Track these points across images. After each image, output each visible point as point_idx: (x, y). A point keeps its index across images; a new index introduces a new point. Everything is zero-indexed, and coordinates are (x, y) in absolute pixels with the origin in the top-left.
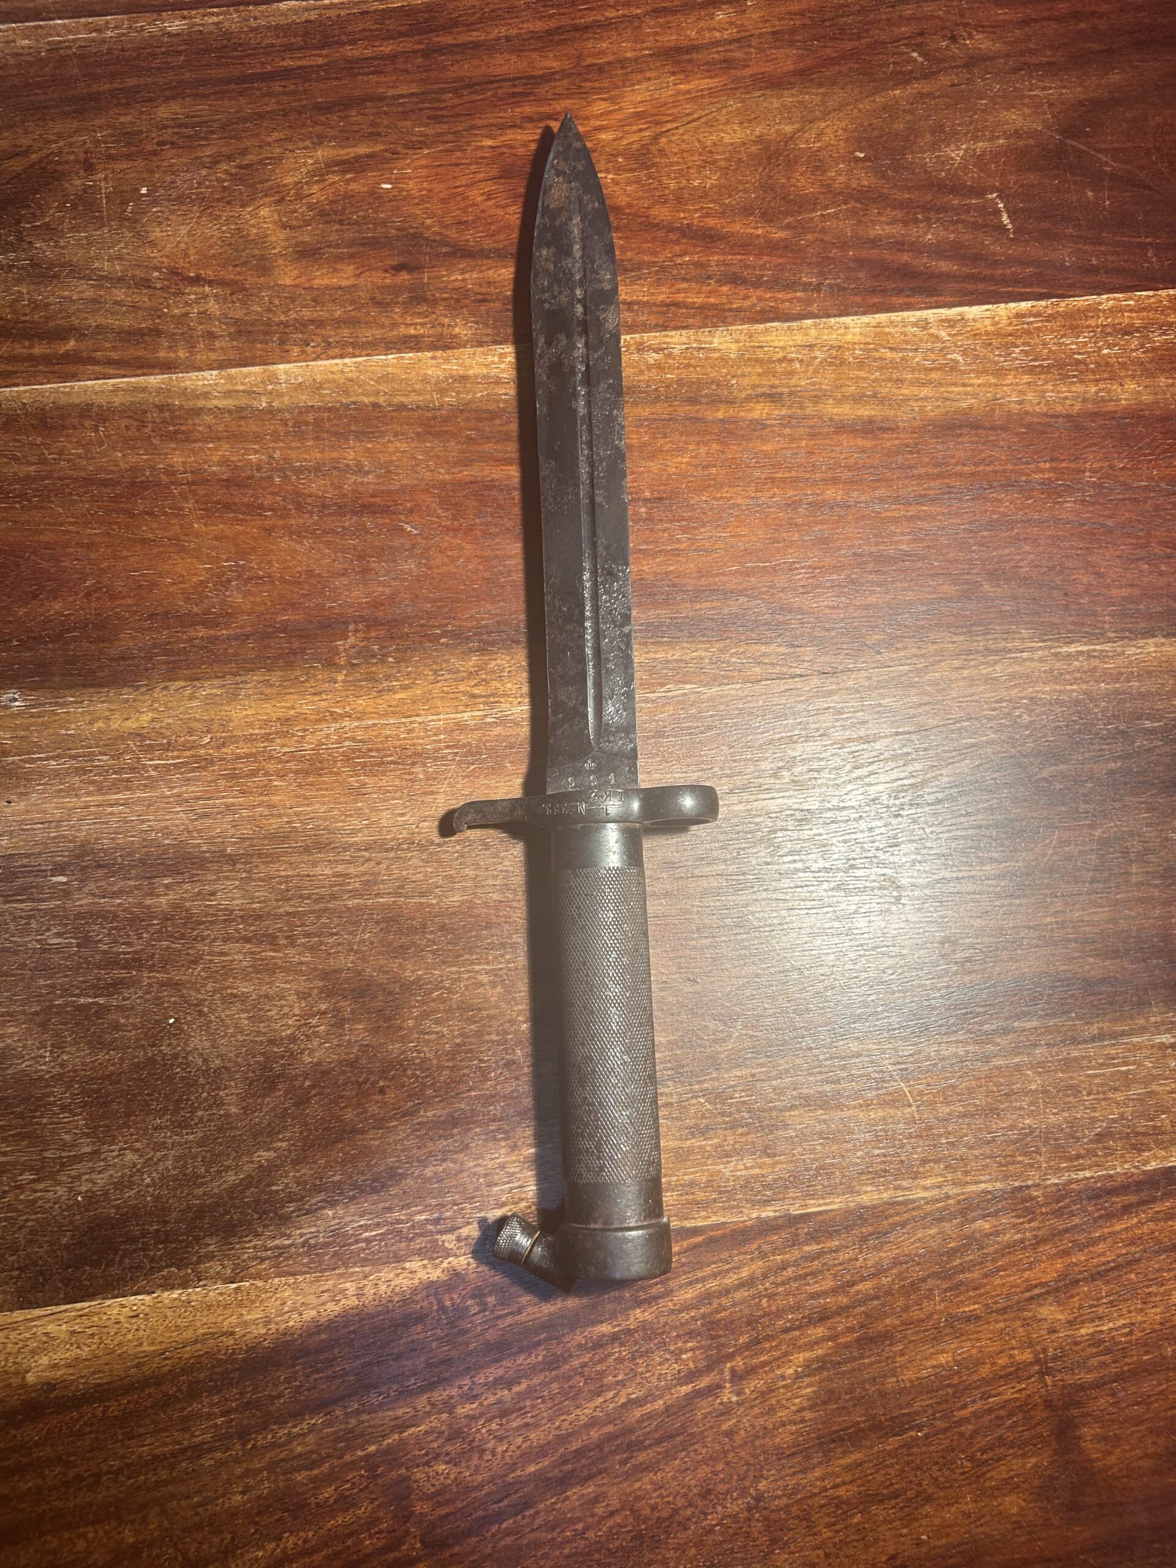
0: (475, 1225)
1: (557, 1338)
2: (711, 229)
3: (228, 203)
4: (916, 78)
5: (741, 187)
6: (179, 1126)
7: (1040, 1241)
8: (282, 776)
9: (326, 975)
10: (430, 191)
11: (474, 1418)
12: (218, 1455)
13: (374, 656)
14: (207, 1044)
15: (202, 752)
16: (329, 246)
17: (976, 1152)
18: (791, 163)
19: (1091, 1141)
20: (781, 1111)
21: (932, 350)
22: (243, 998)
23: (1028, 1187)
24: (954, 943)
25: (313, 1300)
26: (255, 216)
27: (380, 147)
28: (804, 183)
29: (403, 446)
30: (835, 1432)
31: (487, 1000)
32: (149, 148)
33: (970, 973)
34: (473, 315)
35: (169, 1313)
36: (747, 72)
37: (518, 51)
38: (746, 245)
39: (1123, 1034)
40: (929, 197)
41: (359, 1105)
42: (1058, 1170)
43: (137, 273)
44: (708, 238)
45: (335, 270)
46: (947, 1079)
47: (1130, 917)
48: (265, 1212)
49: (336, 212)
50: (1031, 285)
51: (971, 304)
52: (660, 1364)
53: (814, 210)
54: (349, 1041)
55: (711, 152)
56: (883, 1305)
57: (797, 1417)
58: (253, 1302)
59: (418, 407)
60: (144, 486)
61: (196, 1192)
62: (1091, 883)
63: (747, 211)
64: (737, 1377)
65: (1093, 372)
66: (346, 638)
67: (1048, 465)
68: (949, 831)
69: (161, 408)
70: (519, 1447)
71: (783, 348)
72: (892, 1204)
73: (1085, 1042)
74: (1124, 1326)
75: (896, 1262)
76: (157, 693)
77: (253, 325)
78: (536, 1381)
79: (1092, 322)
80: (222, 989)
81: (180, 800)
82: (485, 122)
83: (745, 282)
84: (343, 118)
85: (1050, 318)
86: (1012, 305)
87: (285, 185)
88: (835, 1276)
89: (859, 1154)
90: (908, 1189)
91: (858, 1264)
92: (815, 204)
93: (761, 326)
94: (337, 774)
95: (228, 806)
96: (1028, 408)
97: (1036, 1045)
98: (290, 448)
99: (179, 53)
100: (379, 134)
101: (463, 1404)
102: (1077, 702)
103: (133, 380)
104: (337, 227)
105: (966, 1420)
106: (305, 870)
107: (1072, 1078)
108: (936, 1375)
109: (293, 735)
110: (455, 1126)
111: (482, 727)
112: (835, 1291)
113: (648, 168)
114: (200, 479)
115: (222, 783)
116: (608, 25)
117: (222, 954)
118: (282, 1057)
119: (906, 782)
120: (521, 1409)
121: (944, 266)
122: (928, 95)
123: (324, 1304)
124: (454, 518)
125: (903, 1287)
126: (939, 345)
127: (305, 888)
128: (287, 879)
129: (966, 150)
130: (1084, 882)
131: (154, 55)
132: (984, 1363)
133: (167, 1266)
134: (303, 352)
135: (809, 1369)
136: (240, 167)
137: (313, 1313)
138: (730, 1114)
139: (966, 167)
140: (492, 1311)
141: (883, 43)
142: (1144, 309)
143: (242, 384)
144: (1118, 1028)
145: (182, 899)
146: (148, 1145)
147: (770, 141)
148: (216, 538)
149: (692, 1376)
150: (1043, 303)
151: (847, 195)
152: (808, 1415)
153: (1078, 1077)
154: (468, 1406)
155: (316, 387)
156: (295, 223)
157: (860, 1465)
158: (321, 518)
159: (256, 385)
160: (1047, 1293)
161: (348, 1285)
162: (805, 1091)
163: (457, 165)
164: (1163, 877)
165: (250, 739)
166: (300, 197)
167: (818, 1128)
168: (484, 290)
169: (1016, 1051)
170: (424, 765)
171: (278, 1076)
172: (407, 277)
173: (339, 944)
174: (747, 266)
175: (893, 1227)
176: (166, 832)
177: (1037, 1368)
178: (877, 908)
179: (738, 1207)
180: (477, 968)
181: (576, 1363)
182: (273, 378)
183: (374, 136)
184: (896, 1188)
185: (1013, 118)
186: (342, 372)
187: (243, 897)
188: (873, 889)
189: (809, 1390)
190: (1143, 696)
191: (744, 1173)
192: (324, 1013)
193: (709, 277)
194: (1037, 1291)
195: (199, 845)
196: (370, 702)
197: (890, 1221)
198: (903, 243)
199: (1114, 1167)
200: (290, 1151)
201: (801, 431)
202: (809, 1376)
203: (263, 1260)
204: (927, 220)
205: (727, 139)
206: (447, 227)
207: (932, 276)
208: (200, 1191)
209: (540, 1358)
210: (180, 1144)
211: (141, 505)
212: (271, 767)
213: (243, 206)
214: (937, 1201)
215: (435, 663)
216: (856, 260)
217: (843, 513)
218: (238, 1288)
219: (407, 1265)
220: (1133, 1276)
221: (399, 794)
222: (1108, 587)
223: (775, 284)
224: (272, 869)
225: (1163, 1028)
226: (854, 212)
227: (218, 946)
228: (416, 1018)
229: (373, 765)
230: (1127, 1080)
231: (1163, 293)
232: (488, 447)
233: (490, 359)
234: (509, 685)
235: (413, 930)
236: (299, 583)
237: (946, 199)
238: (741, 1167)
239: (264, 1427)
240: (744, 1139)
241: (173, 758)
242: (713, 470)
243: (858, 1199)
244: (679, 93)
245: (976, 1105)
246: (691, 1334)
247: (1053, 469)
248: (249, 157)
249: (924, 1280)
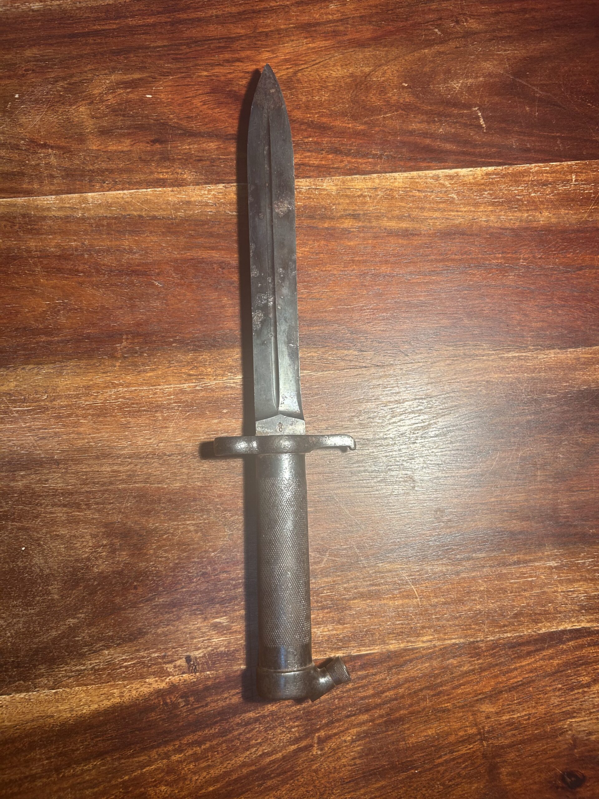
0: (184, 659)
1: (226, 720)
2: (324, 123)
3: (63, 104)
4: (437, 44)
5: (341, 101)
6: (27, 605)
7: (482, 670)
8: (85, 417)
9: (106, 525)
10: (173, 99)
11: (180, 762)
12: (45, 780)
13: (136, 353)
14: (42, 561)
15: (43, 403)
16: (118, 128)
17: (451, 623)
18: (368, 89)
19: (511, 618)
20: (348, 600)
21: (441, 192)
22: (62, 537)
23: (477, 642)
24: (443, 511)
25: (96, 699)
26: (77, 111)
27: (145, 75)
28: (374, 99)
29: (155, 239)
30: (372, 770)
31: (193, 540)
32: (20, 72)
33: (450, 527)
34: (194, 168)
35: (19, 705)
36: (346, 38)
37: (222, 23)
38: (342, 133)
39: (530, 561)
40: (441, 109)
41: (123, 595)
42: (493, 633)
43: (12, 141)
44: (322, 129)
45: (120, 142)
46: (437, 584)
47: (536, 498)
48: (71, 652)
49: (121, 110)
50: (494, 158)
51: (462, 167)
52: (280, 734)
53: (380, 115)
54: (118, 561)
55: (325, 81)
56: (399, 703)
57: (352, 762)
58: (64, 700)
59: (163, 218)
60: (14, 258)
61: (34, 640)
62: (516, 480)
63: (344, 114)
64: (321, 741)
65: (526, 205)
66: (122, 343)
67: (500, 255)
68: (442, 452)
69: (24, 216)
70: (204, 777)
71: (361, 189)
72: (405, 650)
73: (510, 565)
74: (525, 715)
75: (407, 681)
76: (19, 371)
77: (75, 171)
78: (214, 742)
79: (526, 179)
80: (50, 532)
81: (30, 429)
82: (203, 62)
83: (341, 152)
84: (126, 58)
85: (504, 176)
86: (484, 168)
87: (94, 94)
88: (374, 688)
89: (389, 623)
90: (414, 642)
91: (387, 681)
92: (380, 111)
93: (349, 177)
94: (115, 416)
95: (56, 433)
96: (491, 224)
97: (484, 567)
98: (94, 239)
99: (38, 21)
100: (145, 67)
101: (175, 754)
102: (512, 383)
103: (9, 200)
104: (121, 118)
105: (441, 764)
106: (96, 468)
107: (502, 584)
108: (426, 741)
109: (92, 395)
110: (174, 607)
111: (195, 392)
112: (373, 696)
113: (291, 89)
114: (44, 255)
115: (53, 420)
116: (272, 10)
117: (51, 513)
118: (82, 569)
119: (419, 425)
120: (206, 757)
121: (449, 146)
122: (443, 53)
123: (102, 701)
124: (182, 278)
125: (410, 694)
126: (445, 189)
127: (96, 478)
128: (86, 473)
129: (462, 83)
130: (512, 480)
131: (24, 22)
132: (451, 734)
133: (19, 680)
134: (102, 186)
135: (359, 737)
136: (69, 84)
137: (96, 706)
138: (321, 602)
139: (462, 93)
140: (192, 705)
141: (420, 23)
142: (554, 172)
143: (68, 203)
144: (527, 558)
145: (30, 483)
146: (9, 615)
147: (357, 76)
148: (53, 287)
149: (297, 740)
150: (501, 168)
151: (398, 107)
152: (358, 761)
153: (506, 584)
154: (178, 756)
155: (109, 206)
156: (99, 115)
157: (385, 787)
158: (109, 277)
159: (76, 204)
160: (486, 697)
161: (115, 691)
162: (361, 590)
163: (188, 85)
164: (554, 478)
165: (68, 397)
166: (102, 101)
167: (368, 610)
168: (200, 154)
169: (473, 569)
170: (162, 412)
171: (80, 579)
172: (159, 146)
173: (114, 509)
174: (343, 144)
175: (405, 662)
176: (22, 447)
177: (479, 737)
178: (402, 492)
179: (324, 651)
180: (188, 522)
181: (236, 733)
182: (85, 201)
183: (142, 69)
184: (408, 642)
185: (488, 66)
186: (123, 198)
187: (63, 482)
188: (400, 482)
189: (359, 748)
190: (547, 381)
191: (327, 633)
192: (105, 545)
193: (322, 150)
194: (480, 697)
195: (40, 454)
196: (134, 378)
197: (404, 659)
198: (427, 134)
199: (523, 631)
200: (86, 619)
201: (369, 235)
202: (359, 741)
203: (70, 677)
204: (440, 121)
205: (334, 74)
206: (181, 119)
207: (442, 152)
208: (37, 640)
209: (217, 730)
210: (26, 615)
211: (12, 268)
212: (79, 412)
213: (71, 105)
214: (429, 648)
215: (169, 357)
216: (401, 142)
217: (390, 280)
218: (56, 692)
219: (147, 680)
220: (531, 689)
221: (148, 428)
222: (530, 322)
223: (358, 154)
224: (78, 468)
225: (551, 558)
226: (401, 116)
227: (49, 509)
228: (154, 549)
229: (134, 412)
230: (531, 586)
231: (565, 163)
232: (201, 240)
233: (203, 192)
234: (209, 370)
235: (153, 502)
236: (97, 312)
237: (450, 110)
238: (326, 630)
239: (69, 765)
240: (328, 615)
241: (27, 407)
242: (322, 255)
243: (387, 647)
244: (308, 48)
245: (451, 598)
246: (297, 718)
247: (503, 258)
248: (75, 78)
249: (421, 690)
